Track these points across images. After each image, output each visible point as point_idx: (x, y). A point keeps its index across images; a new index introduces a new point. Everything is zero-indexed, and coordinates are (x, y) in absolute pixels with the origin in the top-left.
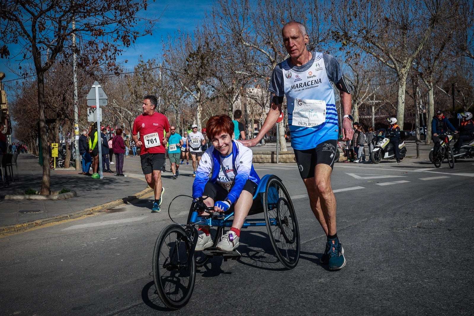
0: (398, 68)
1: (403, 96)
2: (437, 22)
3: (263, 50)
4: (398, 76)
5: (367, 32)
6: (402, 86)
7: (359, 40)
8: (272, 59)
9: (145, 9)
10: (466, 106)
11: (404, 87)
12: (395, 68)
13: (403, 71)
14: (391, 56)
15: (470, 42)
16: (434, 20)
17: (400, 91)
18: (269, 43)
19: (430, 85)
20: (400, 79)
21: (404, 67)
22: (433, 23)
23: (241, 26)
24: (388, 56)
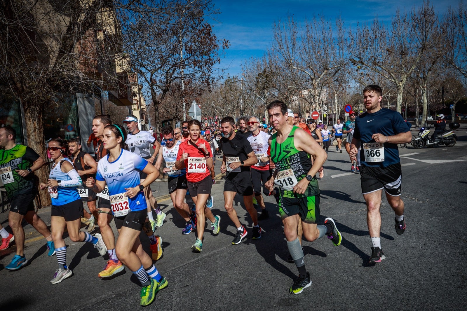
0: (397, 82)
1: (401, 101)
2: (425, 49)
3: (306, 72)
4: (397, 87)
5: (375, 59)
6: (399, 94)
7: (370, 64)
8: (312, 77)
9: (219, 63)
10: (455, 100)
11: (401, 94)
12: (395, 82)
13: (401, 84)
14: (392, 75)
15: (456, 57)
16: (423, 48)
17: (398, 98)
18: (309, 67)
19: (424, 90)
20: (398, 89)
21: (402, 81)
22: (422, 50)
23: (291, 56)
24: (390, 74)
